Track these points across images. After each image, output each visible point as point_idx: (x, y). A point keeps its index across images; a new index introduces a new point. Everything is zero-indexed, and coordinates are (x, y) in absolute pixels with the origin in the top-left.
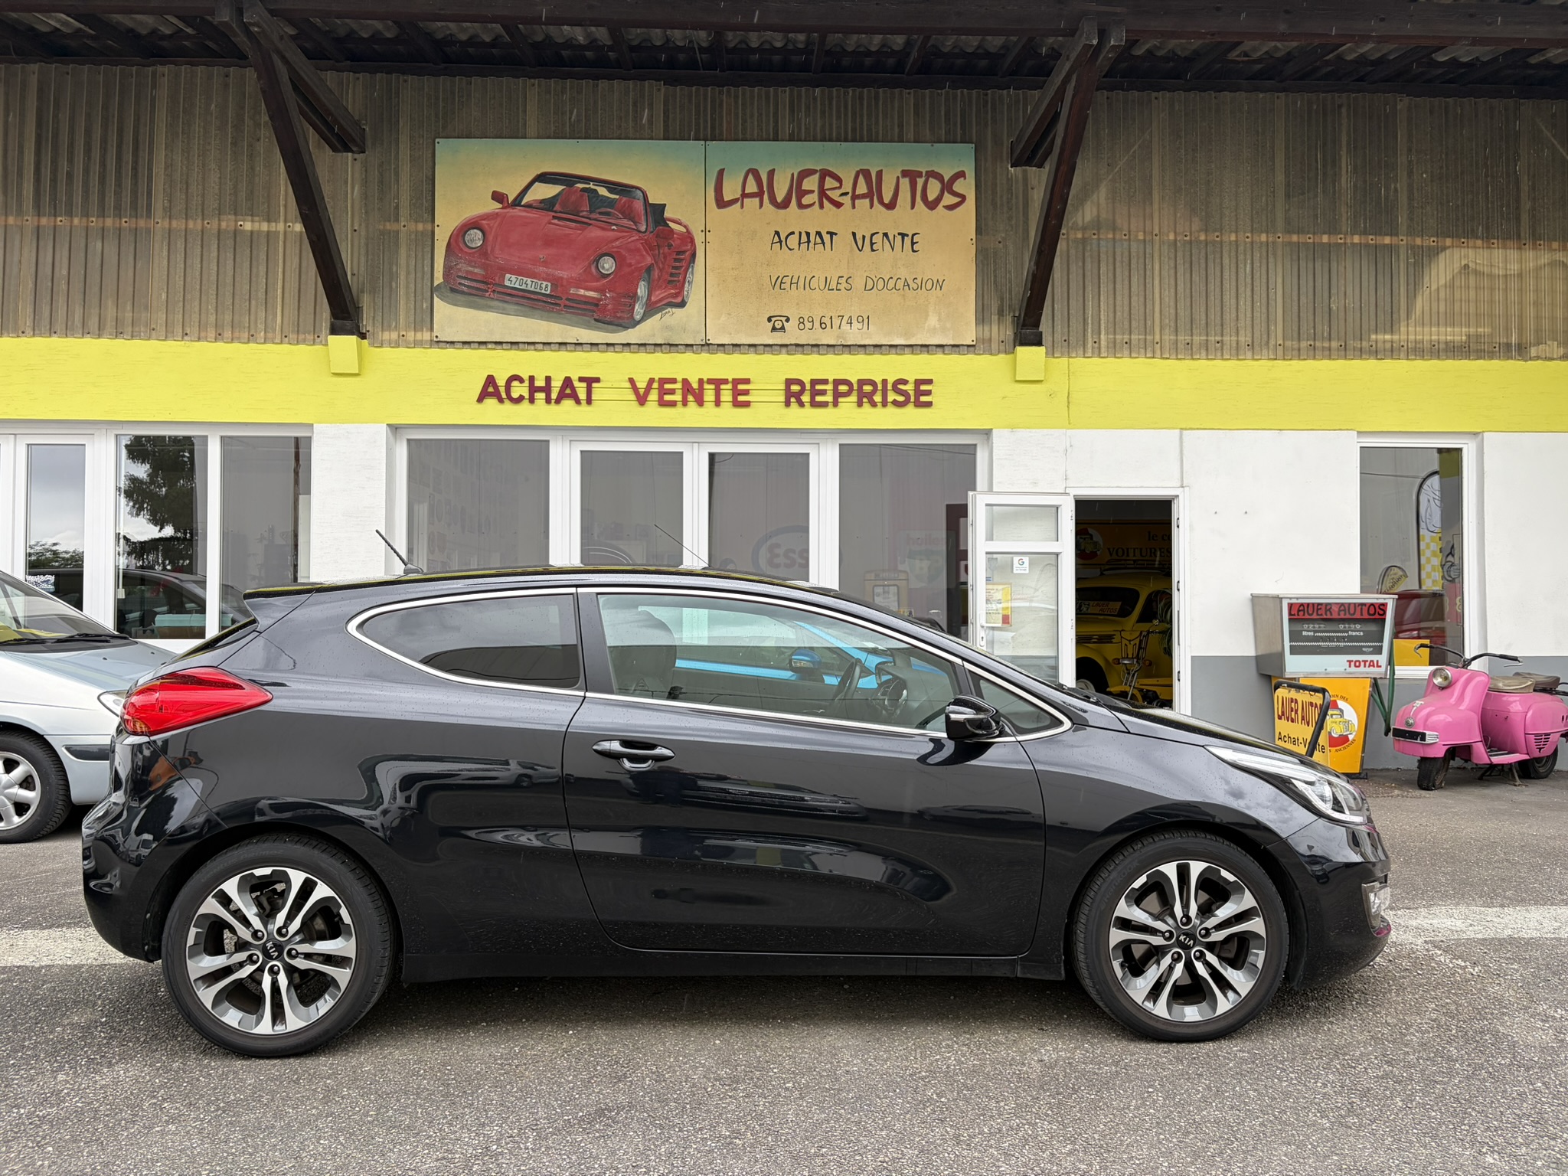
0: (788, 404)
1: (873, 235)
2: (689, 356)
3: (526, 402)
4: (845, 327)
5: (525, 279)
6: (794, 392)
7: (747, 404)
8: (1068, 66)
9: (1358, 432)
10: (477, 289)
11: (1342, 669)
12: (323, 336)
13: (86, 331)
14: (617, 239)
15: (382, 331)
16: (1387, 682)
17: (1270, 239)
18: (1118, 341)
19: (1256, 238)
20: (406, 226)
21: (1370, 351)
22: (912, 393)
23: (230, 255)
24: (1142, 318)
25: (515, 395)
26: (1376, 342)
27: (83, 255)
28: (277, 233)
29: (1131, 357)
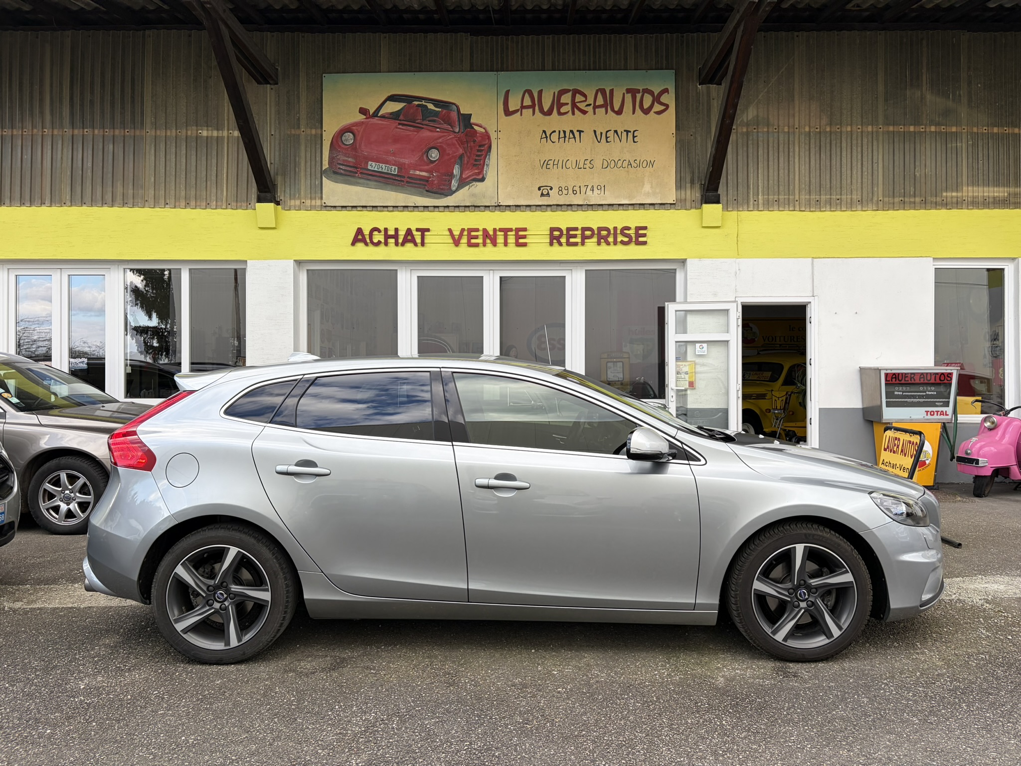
0: (551, 244)
1: (607, 132)
2: (487, 214)
3: (382, 246)
4: (589, 193)
5: (381, 165)
6: (556, 236)
7: (525, 245)
8: (738, 16)
9: (934, 259)
10: (350, 171)
11: (921, 417)
12: (252, 204)
13: (104, 202)
14: (440, 137)
15: (290, 199)
16: (952, 425)
17: (875, 129)
18: (770, 200)
19: (865, 129)
20: (304, 131)
21: (942, 203)
22: (633, 236)
23: (194, 153)
24: (787, 184)
25: (375, 241)
26: (947, 198)
27: (101, 153)
28: (223, 137)
29: (779, 210)
